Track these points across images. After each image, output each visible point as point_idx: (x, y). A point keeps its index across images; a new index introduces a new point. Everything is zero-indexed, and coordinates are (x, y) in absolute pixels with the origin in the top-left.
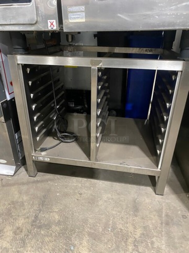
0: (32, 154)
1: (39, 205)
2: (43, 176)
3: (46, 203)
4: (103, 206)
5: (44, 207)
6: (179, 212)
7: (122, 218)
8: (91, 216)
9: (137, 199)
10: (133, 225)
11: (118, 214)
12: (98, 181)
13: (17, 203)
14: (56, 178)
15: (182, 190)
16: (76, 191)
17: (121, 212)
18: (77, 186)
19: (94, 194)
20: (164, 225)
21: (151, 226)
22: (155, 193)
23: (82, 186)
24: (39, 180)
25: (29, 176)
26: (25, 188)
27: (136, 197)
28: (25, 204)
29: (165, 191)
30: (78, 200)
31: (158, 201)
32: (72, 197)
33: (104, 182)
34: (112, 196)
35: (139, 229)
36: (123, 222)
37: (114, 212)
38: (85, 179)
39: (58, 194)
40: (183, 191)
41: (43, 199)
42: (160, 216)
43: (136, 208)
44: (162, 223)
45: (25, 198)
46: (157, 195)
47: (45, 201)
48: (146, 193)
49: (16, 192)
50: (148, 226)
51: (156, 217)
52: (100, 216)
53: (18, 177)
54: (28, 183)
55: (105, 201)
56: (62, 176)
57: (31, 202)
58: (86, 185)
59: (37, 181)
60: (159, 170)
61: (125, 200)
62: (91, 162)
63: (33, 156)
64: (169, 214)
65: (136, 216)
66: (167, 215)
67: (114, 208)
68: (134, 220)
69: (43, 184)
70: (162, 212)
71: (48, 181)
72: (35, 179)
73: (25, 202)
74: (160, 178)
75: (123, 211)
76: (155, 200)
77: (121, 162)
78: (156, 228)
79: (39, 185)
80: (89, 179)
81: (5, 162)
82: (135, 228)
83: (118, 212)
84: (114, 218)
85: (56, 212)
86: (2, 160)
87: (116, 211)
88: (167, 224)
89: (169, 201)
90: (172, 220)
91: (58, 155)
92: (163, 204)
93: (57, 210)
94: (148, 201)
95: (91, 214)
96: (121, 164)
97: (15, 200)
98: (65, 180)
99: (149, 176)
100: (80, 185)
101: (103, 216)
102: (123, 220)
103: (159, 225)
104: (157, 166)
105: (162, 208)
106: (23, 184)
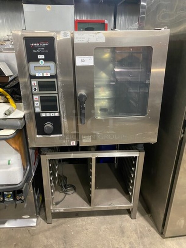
0: (51, 209)
1: (63, 244)
2: (57, 221)
3: (67, 241)
4: (103, 235)
5: (67, 245)
6: (146, 228)
7: (116, 240)
8: (98, 243)
9: (121, 225)
10: (123, 243)
11: (113, 238)
12: (95, 217)
13: (48, 246)
14: (66, 221)
15: (145, 212)
16: (84, 228)
17: (115, 236)
18: (83, 224)
19: (95, 228)
20: (140, 238)
21: (133, 241)
22: (131, 218)
23: (86, 223)
24: (55, 225)
25: (48, 224)
26: (48, 233)
27: (121, 224)
28: (54, 245)
29: (137, 216)
30: (87, 234)
31: (134, 223)
32: (82, 233)
33: (99, 217)
34: (106, 226)
35: (128, 245)
36: (118, 243)
37: (111, 238)
38: (86, 218)
39: (73, 233)
40: (146, 214)
41: (64, 239)
42: (137, 233)
43: (122, 231)
44: (138, 238)
45: (52, 241)
46: (133, 220)
47: (66, 240)
48: (126, 220)
49: (44, 238)
50: (132, 241)
51: (135, 234)
52: (103, 242)
53: (40, 226)
54: (49, 230)
55: (104, 231)
56: (70, 219)
57: (57, 243)
58: (88, 222)
59: (55, 226)
60: (132, 205)
61: (115, 228)
62: (92, 207)
63: (52, 210)
64: (141, 231)
65: (124, 237)
66: (140, 232)
67: (110, 234)
68: (123, 240)
69: (59, 228)
70: (137, 230)
71: (62, 225)
72: (53, 225)
73: (53, 244)
74: (133, 210)
75: (116, 235)
76: (132, 224)
77: (110, 204)
78: (136, 242)
79: (57, 229)
80: (89, 217)
81: (28, 217)
82: (125, 245)
83: (113, 237)
84: (112, 242)
85: (76, 246)
86: (26, 216)
87: (111, 236)
88: (141, 238)
89: (140, 222)
90: (144, 235)
91: (69, 206)
92: (137, 225)
93: (76, 245)
94: (128, 224)
95: (98, 242)
96: (110, 205)
97: (45, 244)
98: (74, 221)
99: (127, 209)
100: (84, 223)
101: (105, 242)
102: (117, 242)
103: (137, 239)
104: (131, 203)
105: (137, 228)
106: (46, 231)
